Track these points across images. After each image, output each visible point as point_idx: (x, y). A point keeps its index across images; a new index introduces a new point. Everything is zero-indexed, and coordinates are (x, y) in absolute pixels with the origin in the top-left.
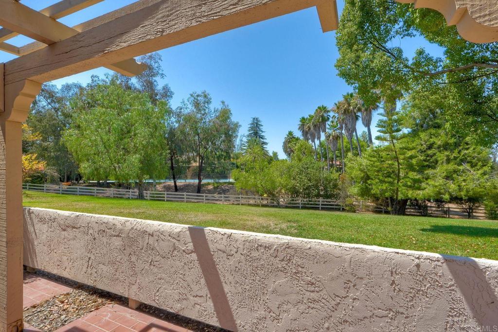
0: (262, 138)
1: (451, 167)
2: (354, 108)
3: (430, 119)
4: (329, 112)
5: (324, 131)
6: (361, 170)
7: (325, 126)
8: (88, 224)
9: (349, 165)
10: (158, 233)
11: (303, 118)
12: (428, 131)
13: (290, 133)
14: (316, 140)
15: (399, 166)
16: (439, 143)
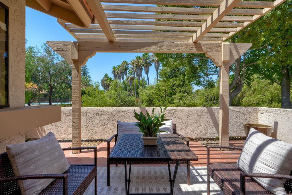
0: (88, 77)
1: (181, 94)
2: (141, 64)
3: (173, 73)
4: (129, 64)
5: (126, 75)
6: (147, 96)
7: (126, 72)
8: (87, 111)
9: (141, 93)
10: (127, 111)
11: (114, 67)
12: (173, 78)
13: (106, 75)
14: (121, 80)
15: (166, 94)
16: (177, 84)
